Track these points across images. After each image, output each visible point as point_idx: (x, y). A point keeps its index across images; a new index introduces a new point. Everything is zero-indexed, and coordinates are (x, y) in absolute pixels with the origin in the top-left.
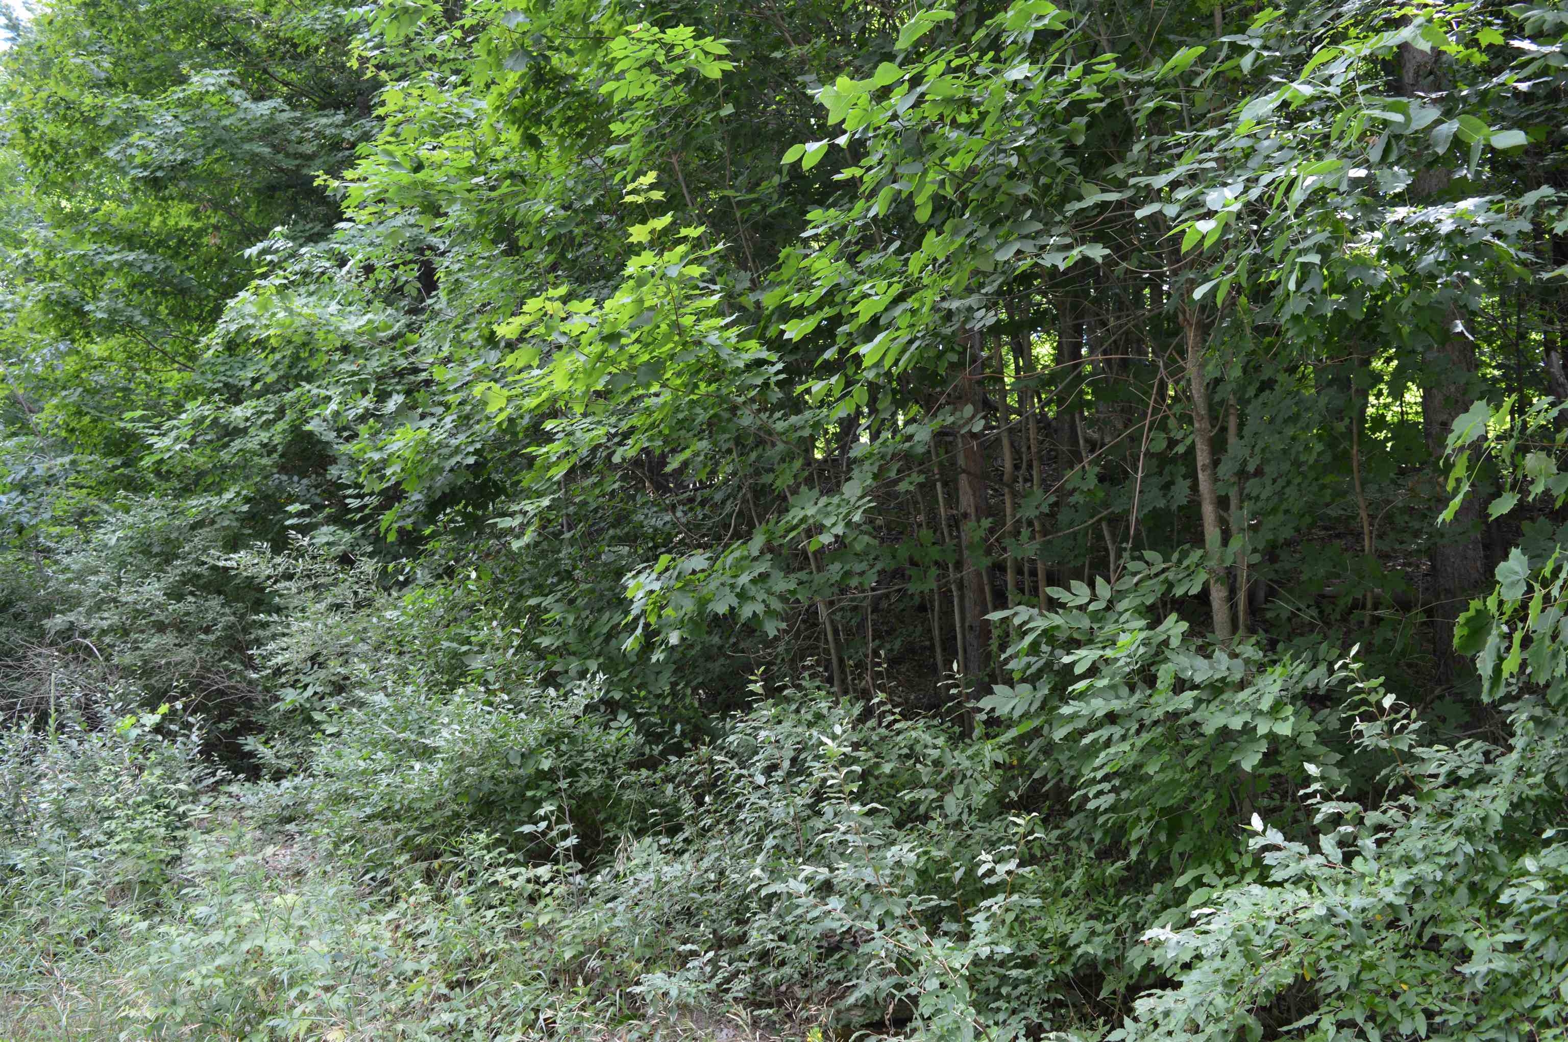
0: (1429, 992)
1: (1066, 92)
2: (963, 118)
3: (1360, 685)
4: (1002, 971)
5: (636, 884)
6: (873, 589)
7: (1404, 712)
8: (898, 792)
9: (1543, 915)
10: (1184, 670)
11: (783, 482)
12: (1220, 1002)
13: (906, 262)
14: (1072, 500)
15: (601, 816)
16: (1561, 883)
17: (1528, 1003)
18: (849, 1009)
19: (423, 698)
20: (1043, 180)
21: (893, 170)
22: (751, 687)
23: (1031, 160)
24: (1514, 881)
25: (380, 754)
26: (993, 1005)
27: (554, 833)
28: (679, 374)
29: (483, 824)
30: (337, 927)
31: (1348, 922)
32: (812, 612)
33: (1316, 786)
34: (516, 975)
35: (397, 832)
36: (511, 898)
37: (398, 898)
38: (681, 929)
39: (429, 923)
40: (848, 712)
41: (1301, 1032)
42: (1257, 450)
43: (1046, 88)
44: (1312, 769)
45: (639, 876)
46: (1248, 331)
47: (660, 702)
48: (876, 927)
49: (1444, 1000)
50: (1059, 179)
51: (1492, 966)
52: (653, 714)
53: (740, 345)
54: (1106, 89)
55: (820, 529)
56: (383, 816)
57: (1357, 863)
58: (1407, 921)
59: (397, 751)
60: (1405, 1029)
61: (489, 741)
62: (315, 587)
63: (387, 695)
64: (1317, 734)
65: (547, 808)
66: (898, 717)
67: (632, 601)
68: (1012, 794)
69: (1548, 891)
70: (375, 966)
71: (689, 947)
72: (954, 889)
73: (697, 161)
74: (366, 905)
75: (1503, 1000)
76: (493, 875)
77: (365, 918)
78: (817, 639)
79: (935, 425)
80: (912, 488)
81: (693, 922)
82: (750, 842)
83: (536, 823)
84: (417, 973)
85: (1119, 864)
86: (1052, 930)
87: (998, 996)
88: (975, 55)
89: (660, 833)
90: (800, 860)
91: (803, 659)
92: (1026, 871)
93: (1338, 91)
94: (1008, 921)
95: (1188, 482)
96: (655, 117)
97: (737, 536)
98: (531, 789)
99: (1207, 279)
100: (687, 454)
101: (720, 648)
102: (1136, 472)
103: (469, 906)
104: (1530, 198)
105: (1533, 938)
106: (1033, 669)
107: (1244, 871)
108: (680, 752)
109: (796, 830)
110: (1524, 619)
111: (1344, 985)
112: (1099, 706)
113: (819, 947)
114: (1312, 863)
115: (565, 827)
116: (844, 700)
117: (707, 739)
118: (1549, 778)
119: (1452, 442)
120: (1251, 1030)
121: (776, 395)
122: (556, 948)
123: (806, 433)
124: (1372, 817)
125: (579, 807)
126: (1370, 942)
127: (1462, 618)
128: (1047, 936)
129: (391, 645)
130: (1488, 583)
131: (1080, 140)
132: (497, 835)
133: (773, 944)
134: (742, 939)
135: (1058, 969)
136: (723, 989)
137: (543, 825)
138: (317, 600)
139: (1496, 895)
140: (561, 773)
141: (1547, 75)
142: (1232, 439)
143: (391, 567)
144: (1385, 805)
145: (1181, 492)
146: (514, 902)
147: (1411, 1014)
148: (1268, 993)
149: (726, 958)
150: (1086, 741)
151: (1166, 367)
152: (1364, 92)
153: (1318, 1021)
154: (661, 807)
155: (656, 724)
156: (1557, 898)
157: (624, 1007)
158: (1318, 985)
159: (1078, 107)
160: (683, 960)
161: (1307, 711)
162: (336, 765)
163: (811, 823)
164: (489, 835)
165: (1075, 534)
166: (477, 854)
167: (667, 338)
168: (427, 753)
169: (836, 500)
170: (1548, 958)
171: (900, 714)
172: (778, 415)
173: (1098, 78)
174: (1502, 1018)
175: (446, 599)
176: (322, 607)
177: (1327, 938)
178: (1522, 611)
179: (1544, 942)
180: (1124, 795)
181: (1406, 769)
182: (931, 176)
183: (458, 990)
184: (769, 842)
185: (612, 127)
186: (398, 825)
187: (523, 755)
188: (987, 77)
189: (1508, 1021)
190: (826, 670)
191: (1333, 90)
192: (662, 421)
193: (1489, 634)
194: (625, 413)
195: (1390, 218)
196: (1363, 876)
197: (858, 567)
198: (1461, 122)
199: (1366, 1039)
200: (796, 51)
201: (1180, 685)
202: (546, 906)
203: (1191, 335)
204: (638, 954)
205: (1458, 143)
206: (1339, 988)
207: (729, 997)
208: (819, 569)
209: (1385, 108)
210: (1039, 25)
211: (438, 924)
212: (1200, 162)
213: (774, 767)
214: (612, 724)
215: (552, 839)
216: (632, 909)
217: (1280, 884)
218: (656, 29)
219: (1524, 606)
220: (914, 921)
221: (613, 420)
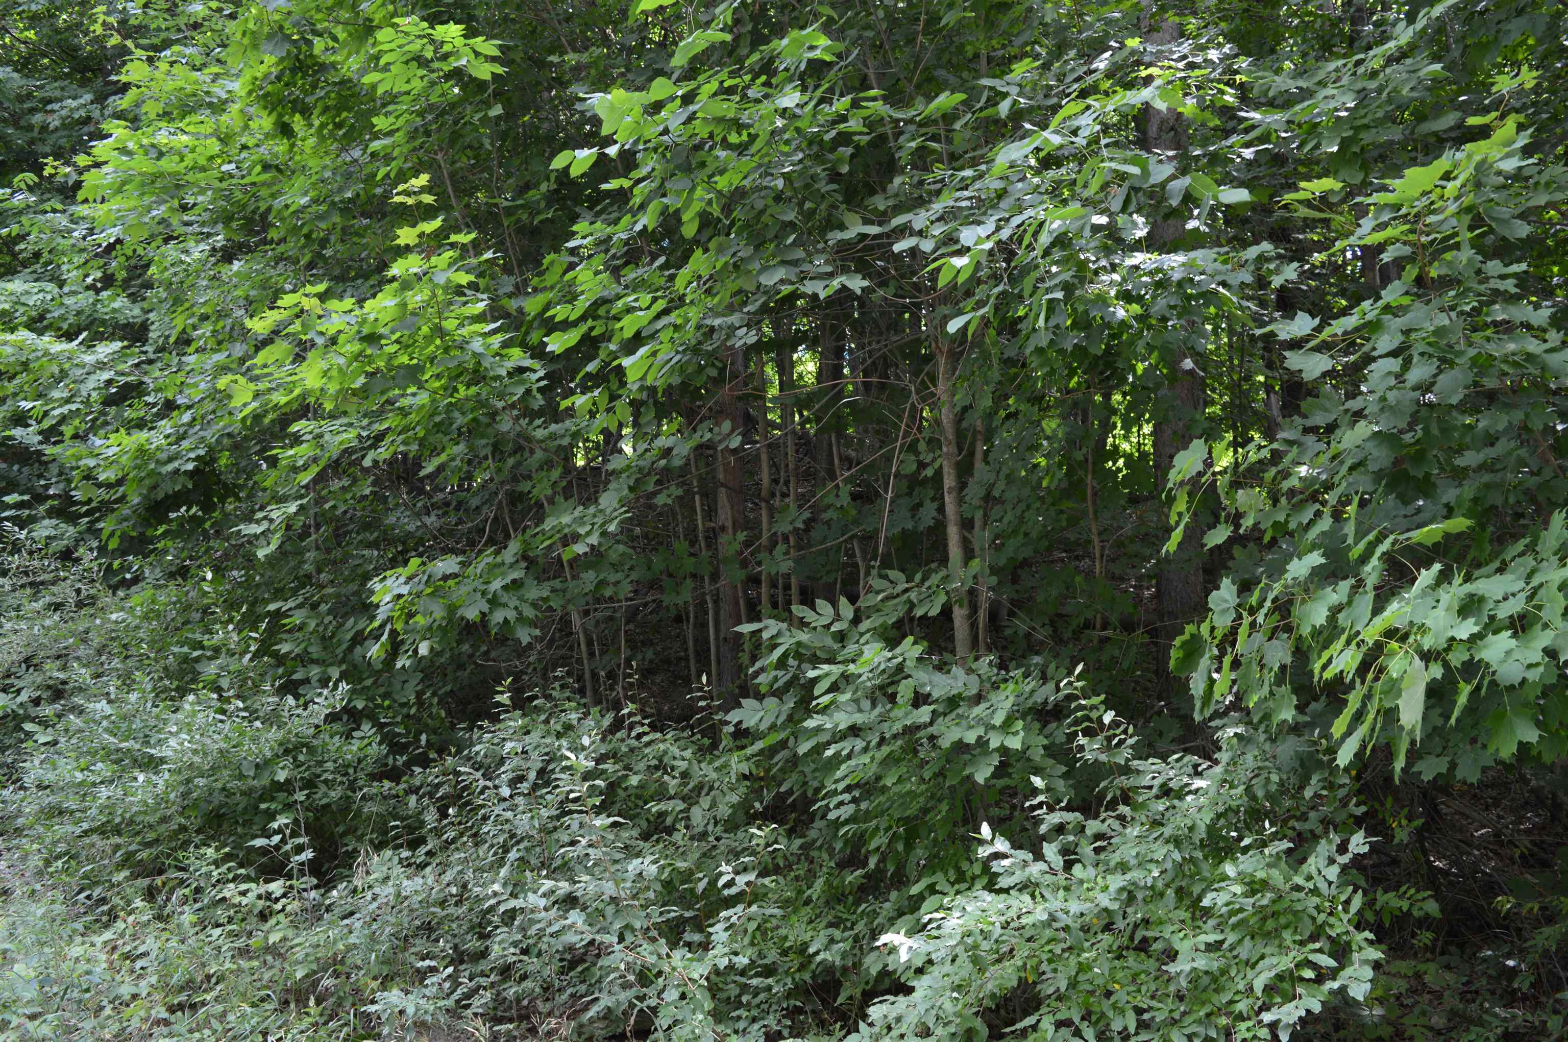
0: (1139, 991)
1: (835, 122)
2: (733, 138)
3: (1083, 702)
4: (743, 980)
5: (374, 899)
6: (627, 599)
7: (1122, 728)
8: (646, 803)
9: (1240, 916)
10: (925, 684)
11: (541, 490)
12: (948, 1006)
13: (672, 278)
14: (826, 516)
15: (341, 829)
16: (1257, 887)
17: (1225, 998)
18: (591, 1021)
19: (149, 705)
20: (808, 205)
21: (662, 183)
22: (498, 698)
23: (796, 185)
24: (1216, 886)
25: (100, 765)
26: (734, 1014)
27: (288, 847)
28: (438, 377)
29: (213, 838)
30: (47, 950)
31: (1068, 926)
32: (565, 622)
33: (1041, 798)
34: (244, 996)
35: (117, 847)
36: (240, 916)
37: (116, 917)
38: (420, 945)
39: (150, 944)
40: (598, 723)
41: (1024, 1032)
42: (1002, 475)
43: (814, 116)
44: (1038, 782)
45: (377, 890)
46: (995, 362)
47: (405, 711)
48: (616, 940)
49: (1153, 997)
50: (823, 207)
51: (1195, 965)
52: (397, 724)
53: (504, 352)
54: (871, 123)
55: (576, 538)
56: (102, 831)
57: (1077, 870)
58: (1120, 924)
59: (118, 762)
60: (1117, 1025)
61: (221, 751)
62: (31, 584)
63: (110, 702)
64: (1045, 747)
65: (282, 820)
66: (646, 729)
67: (377, 606)
68: (757, 805)
69: (1246, 895)
70: (87, 990)
71: (427, 963)
72: (699, 899)
73: (464, 159)
74: (79, 926)
75: (1204, 996)
76: (221, 891)
77: (79, 939)
78: (571, 648)
79: (696, 439)
80: (669, 501)
81: (433, 937)
82: (495, 854)
83: (269, 837)
84: (135, 997)
85: (858, 872)
86: (791, 938)
87: (739, 1005)
88: (747, 78)
89: (401, 846)
90: (544, 872)
91: (554, 670)
92: (767, 881)
93: (1084, 142)
94: (750, 931)
95: (935, 505)
96: (421, 114)
97: (491, 542)
98: (265, 801)
99: (960, 313)
100: (443, 457)
101: (471, 656)
102: (886, 492)
103: (194, 925)
104: (1252, 252)
105: (1232, 938)
106: (780, 683)
107: (974, 878)
108: (425, 763)
109: (542, 842)
110: (1233, 644)
111: (1063, 987)
112: (843, 720)
113: (561, 960)
114: (1036, 869)
115: (301, 840)
116: (595, 710)
117: (453, 750)
118: (1248, 789)
119: (1174, 477)
120: (977, 1032)
121: (539, 401)
122: (286, 965)
123: (566, 441)
124: (1093, 826)
125: (317, 819)
126: (1087, 944)
127: (1178, 641)
128: (787, 944)
129: (115, 647)
130: (1202, 610)
131: (845, 169)
132: (227, 849)
133: (515, 958)
134: (484, 954)
135: (797, 976)
136: (462, 1005)
137: (277, 839)
138: (35, 597)
139: (1200, 899)
140: (297, 785)
141: (1269, 142)
142: (979, 464)
143: (116, 564)
144: (1103, 815)
145: (928, 514)
146: (243, 920)
147: (1122, 1012)
148: (993, 996)
149: (467, 973)
150: (829, 753)
151: (917, 393)
152: (1107, 146)
153: (1039, 1021)
154: (403, 819)
155: (399, 734)
156: (1252, 900)
157: (359, 1027)
158: (1039, 987)
159: (844, 138)
160: (422, 975)
161: (1037, 725)
162: (50, 777)
163: (555, 836)
164: (217, 849)
165: (827, 550)
166: (203, 870)
167: (429, 339)
168: (152, 764)
169: (592, 510)
170: (1244, 956)
171: (649, 725)
172: (538, 422)
173: (865, 113)
174: (1202, 1013)
175: (179, 601)
176: (38, 605)
177: (1049, 942)
178: (1231, 637)
179: (1240, 941)
180: (864, 806)
181: (1124, 781)
182: (699, 192)
183: (179, 1013)
184: (513, 855)
185: (375, 120)
186: (117, 840)
187: (257, 766)
188: (758, 101)
189: (1208, 1015)
190: (578, 681)
191: (1080, 141)
192: (418, 423)
193: (1202, 656)
194: (379, 415)
195: (1129, 262)
196: (1081, 882)
197: (613, 578)
198: (1193, 179)
199: (1082, 1038)
200: (571, 58)
201: (920, 699)
202: (278, 923)
203: (942, 362)
204: (375, 971)
205: (1189, 199)
206: (1058, 989)
207: (469, 1012)
208: (574, 577)
209: (1125, 161)
210: (811, 55)
211: (159, 944)
212: (956, 200)
213: (521, 779)
214: (355, 734)
215: (286, 852)
216: (370, 926)
217: (1006, 891)
218: (425, 24)
219: (1233, 632)
220: (654, 933)
221: (365, 422)
